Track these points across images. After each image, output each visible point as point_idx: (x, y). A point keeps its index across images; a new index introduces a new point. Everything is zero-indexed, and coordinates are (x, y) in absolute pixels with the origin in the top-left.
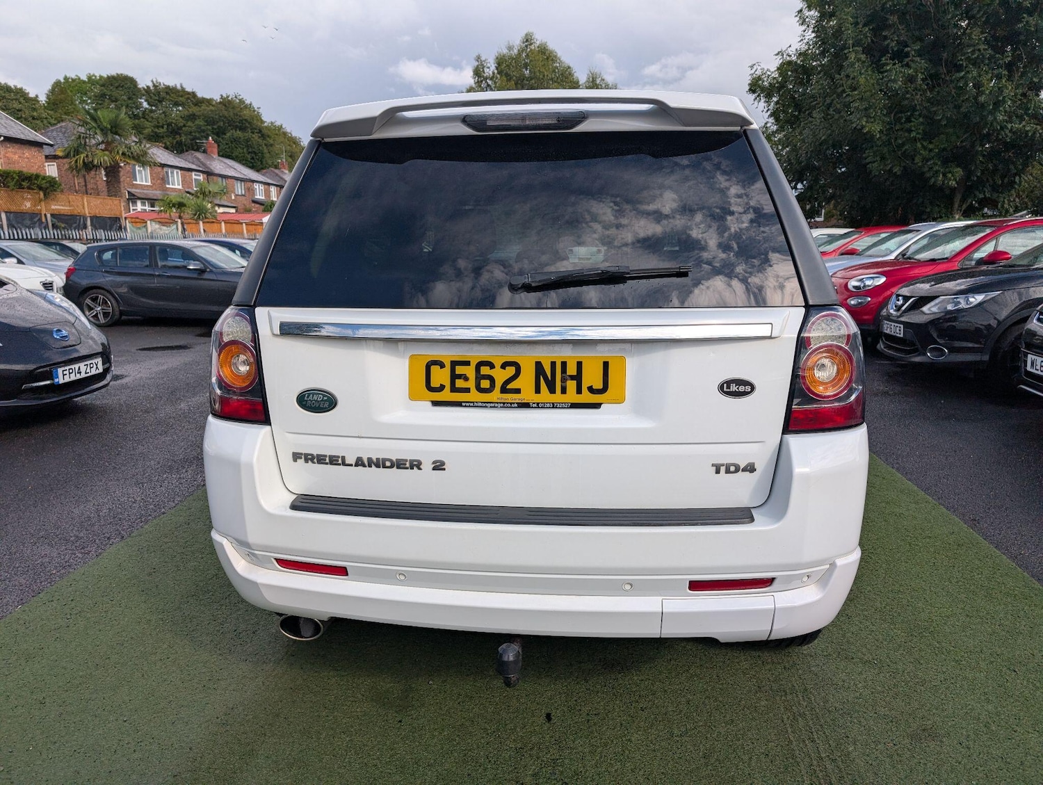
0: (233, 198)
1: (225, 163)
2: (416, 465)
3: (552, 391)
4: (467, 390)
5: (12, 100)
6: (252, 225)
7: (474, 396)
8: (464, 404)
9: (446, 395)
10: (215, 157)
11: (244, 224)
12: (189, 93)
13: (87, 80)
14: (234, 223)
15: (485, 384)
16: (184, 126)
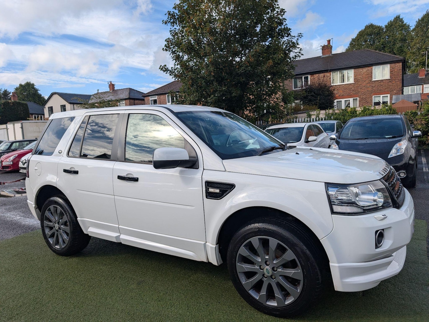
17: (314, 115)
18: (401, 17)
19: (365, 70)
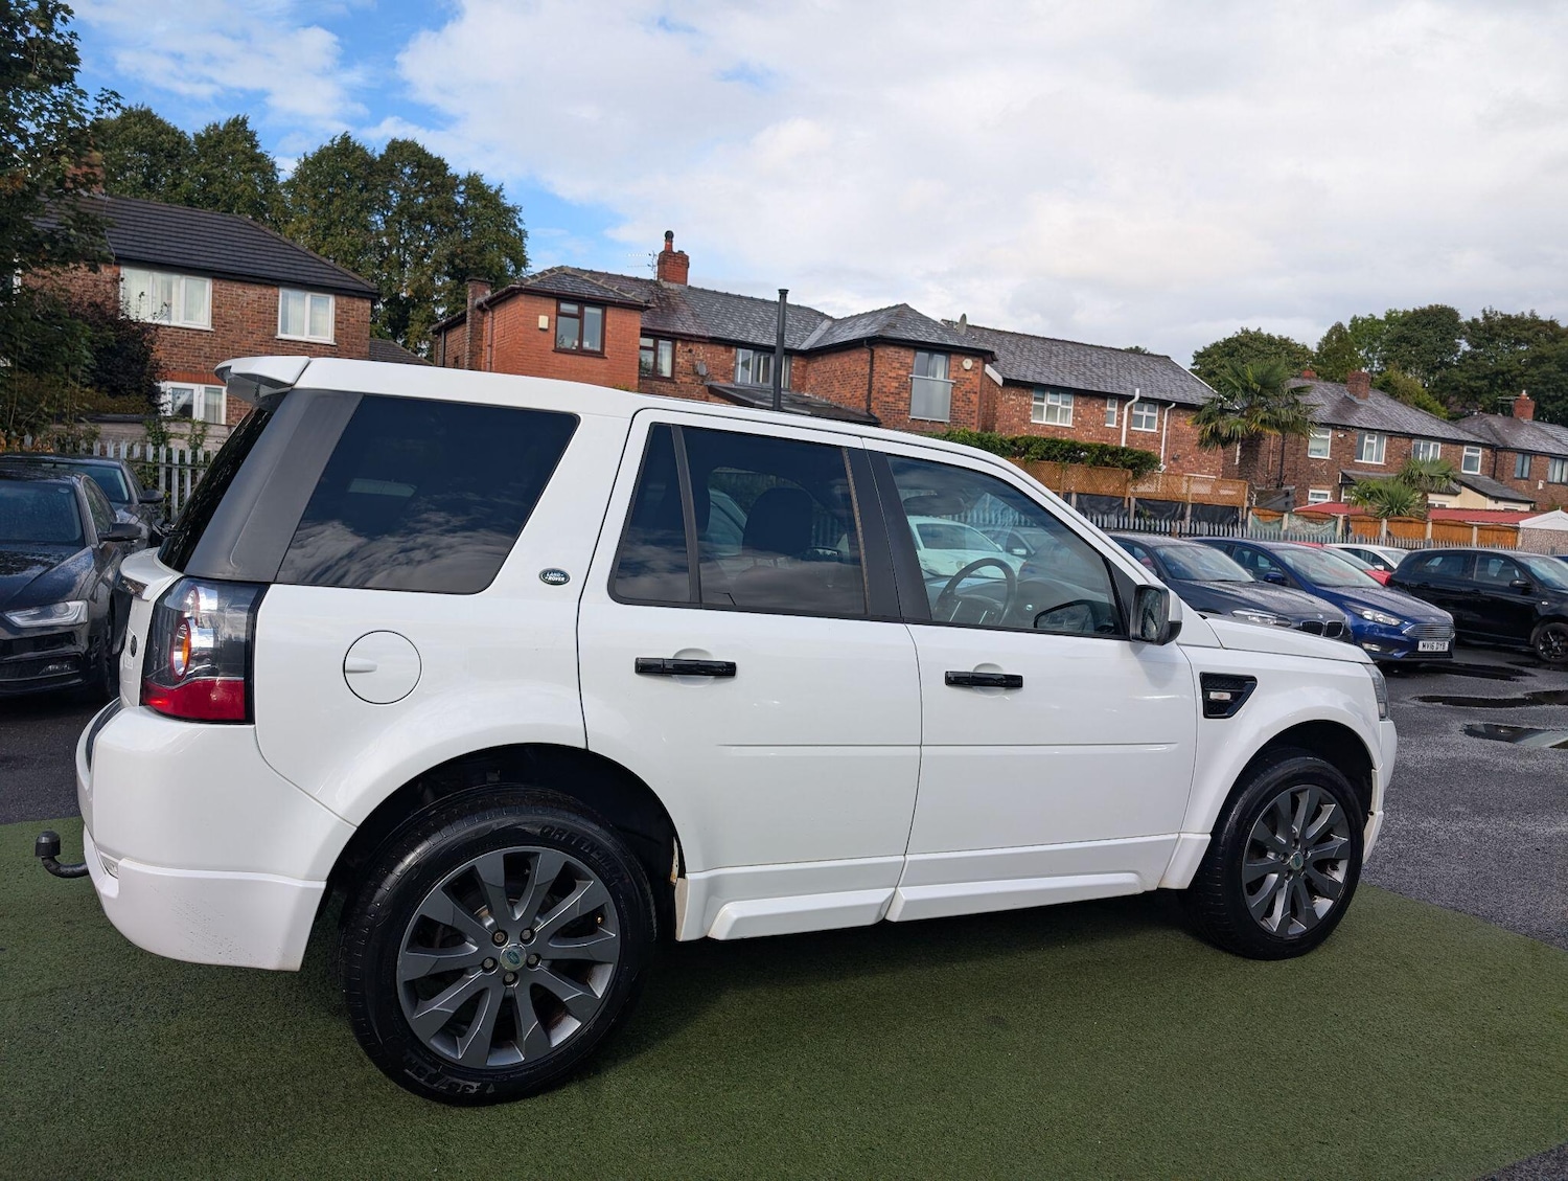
0: (1540, 486)
1: (1543, 431)
5: (1271, 355)
6: (1493, 530)
10: (1525, 421)
11: (1475, 529)
12: (1543, 323)
13: (1383, 318)
14: (1457, 526)
16: (1522, 375)
17: (181, 437)
18: (250, 127)
19: (253, 293)
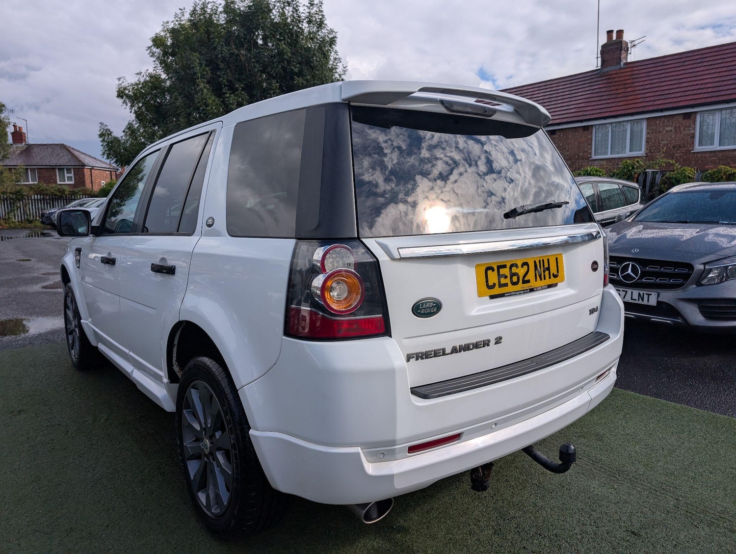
2: (486, 343)
3: (541, 280)
4: (506, 285)
7: (511, 288)
8: (506, 295)
9: (497, 291)
15: (515, 279)
